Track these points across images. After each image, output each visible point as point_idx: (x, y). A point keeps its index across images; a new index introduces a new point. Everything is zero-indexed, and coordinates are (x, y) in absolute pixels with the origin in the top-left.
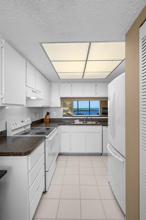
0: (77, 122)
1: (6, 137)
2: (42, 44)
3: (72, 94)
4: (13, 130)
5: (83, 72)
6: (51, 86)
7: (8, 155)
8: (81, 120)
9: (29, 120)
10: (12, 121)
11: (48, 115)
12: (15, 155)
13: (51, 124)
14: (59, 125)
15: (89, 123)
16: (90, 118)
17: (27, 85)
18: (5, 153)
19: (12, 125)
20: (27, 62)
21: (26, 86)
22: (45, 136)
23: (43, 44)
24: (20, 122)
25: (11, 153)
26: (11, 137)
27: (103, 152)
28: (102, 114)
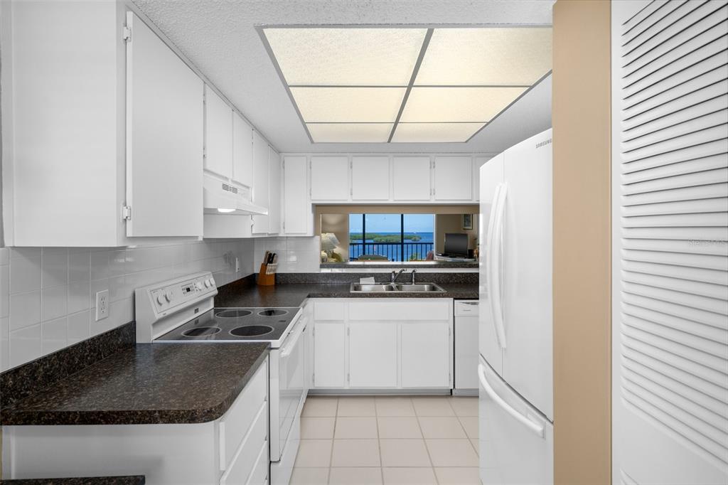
0: (368, 286)
1: (134, 344)
2: (264, 30)
3: (352, 194)
4: (157, 323)
5: (394, 121)
6: (281, 165)
7: (147, 419)
8: (380, 278)
9: (208, 285)
10: (154, 291)
11: (271, 262)
12: (171, 421)
13: (283, 295)
14: (309, 297)
15: (407, 288)
16: (409, 271)
17: (208, 167)
18: (136, 413)
19: (154, 306)
20: (208, 89)
21: (205, 170)
22: (270, 343)
23: (266, 31)
24: (179, 291)
25: (157, 414)
26: (149, 344)
27: (456, 387)
28: (443, 255)
